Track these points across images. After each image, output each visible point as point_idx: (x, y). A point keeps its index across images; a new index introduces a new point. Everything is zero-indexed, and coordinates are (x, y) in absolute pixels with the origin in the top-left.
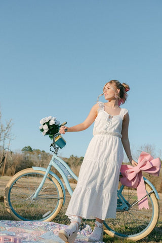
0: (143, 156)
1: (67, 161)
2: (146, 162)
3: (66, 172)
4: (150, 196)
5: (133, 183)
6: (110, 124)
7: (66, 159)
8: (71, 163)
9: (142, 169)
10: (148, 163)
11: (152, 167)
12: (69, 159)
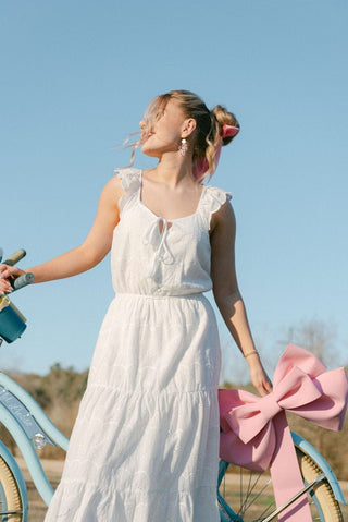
0: (289, 359)
1: (37, 384)
2: (300, 379)
3: (28, 423)
4: (312, 493)
5: (256, 453)
6: (163, 251)
7: (36, 377)
8: (52, 390)
9: (287, 403)
10: (307, 383)
11: (318, 395)
12: (47, 379)
